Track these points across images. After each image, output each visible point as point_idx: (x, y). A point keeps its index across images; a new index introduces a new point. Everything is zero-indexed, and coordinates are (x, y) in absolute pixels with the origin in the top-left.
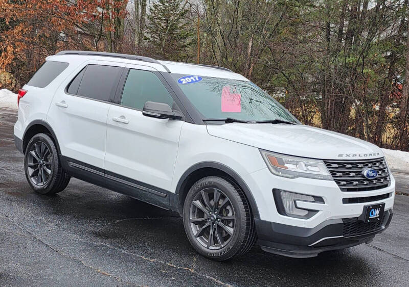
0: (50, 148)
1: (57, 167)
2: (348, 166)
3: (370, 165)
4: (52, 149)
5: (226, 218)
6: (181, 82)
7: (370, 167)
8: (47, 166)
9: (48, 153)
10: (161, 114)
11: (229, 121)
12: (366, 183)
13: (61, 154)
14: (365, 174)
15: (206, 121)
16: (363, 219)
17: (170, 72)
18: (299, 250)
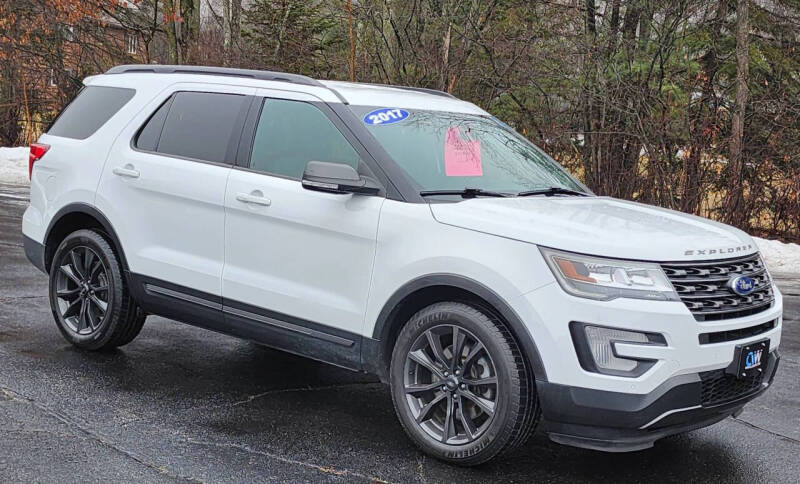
0: (104, 258)
1: (119, 297)
2: (704, 272)
4: (110, 261)
5: (478, 382)
6: (371, 122)
7: (740, 273)
8: (98, 294)
9: (101, 269)
10: (340, 186)
11: (470, 194)
12: (735, 302)
13: (128, 269)
14: (734, 286)
15: (427, 196)
16: (735, 372)
17: (347, 104)
18: (622, 437)
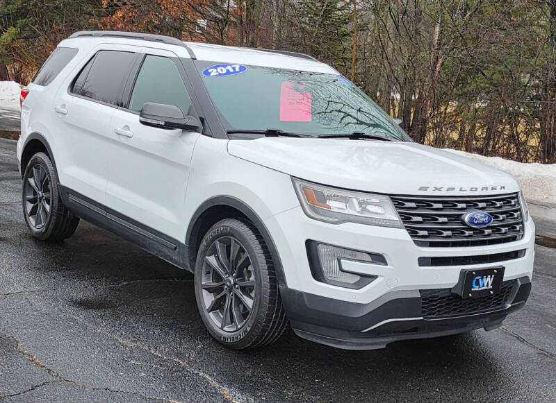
0: (49, 173)
1: (56, 202)
2: (436, 206)
3: (481, 205)
4: (51, 175)
5: (247, 284)
6: (209, 74)
8: (46, 200)
9: (47, 182)
10: (165, 122)
11: (272, 133)
12: (467, 233)
13: (59, 182)
14: (467, 219)
15: (231, 134)
16: (460, 292)
17: (195, 59)
18: (350, 337)
